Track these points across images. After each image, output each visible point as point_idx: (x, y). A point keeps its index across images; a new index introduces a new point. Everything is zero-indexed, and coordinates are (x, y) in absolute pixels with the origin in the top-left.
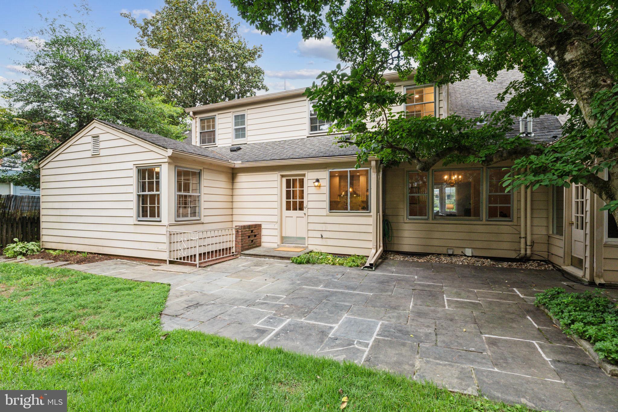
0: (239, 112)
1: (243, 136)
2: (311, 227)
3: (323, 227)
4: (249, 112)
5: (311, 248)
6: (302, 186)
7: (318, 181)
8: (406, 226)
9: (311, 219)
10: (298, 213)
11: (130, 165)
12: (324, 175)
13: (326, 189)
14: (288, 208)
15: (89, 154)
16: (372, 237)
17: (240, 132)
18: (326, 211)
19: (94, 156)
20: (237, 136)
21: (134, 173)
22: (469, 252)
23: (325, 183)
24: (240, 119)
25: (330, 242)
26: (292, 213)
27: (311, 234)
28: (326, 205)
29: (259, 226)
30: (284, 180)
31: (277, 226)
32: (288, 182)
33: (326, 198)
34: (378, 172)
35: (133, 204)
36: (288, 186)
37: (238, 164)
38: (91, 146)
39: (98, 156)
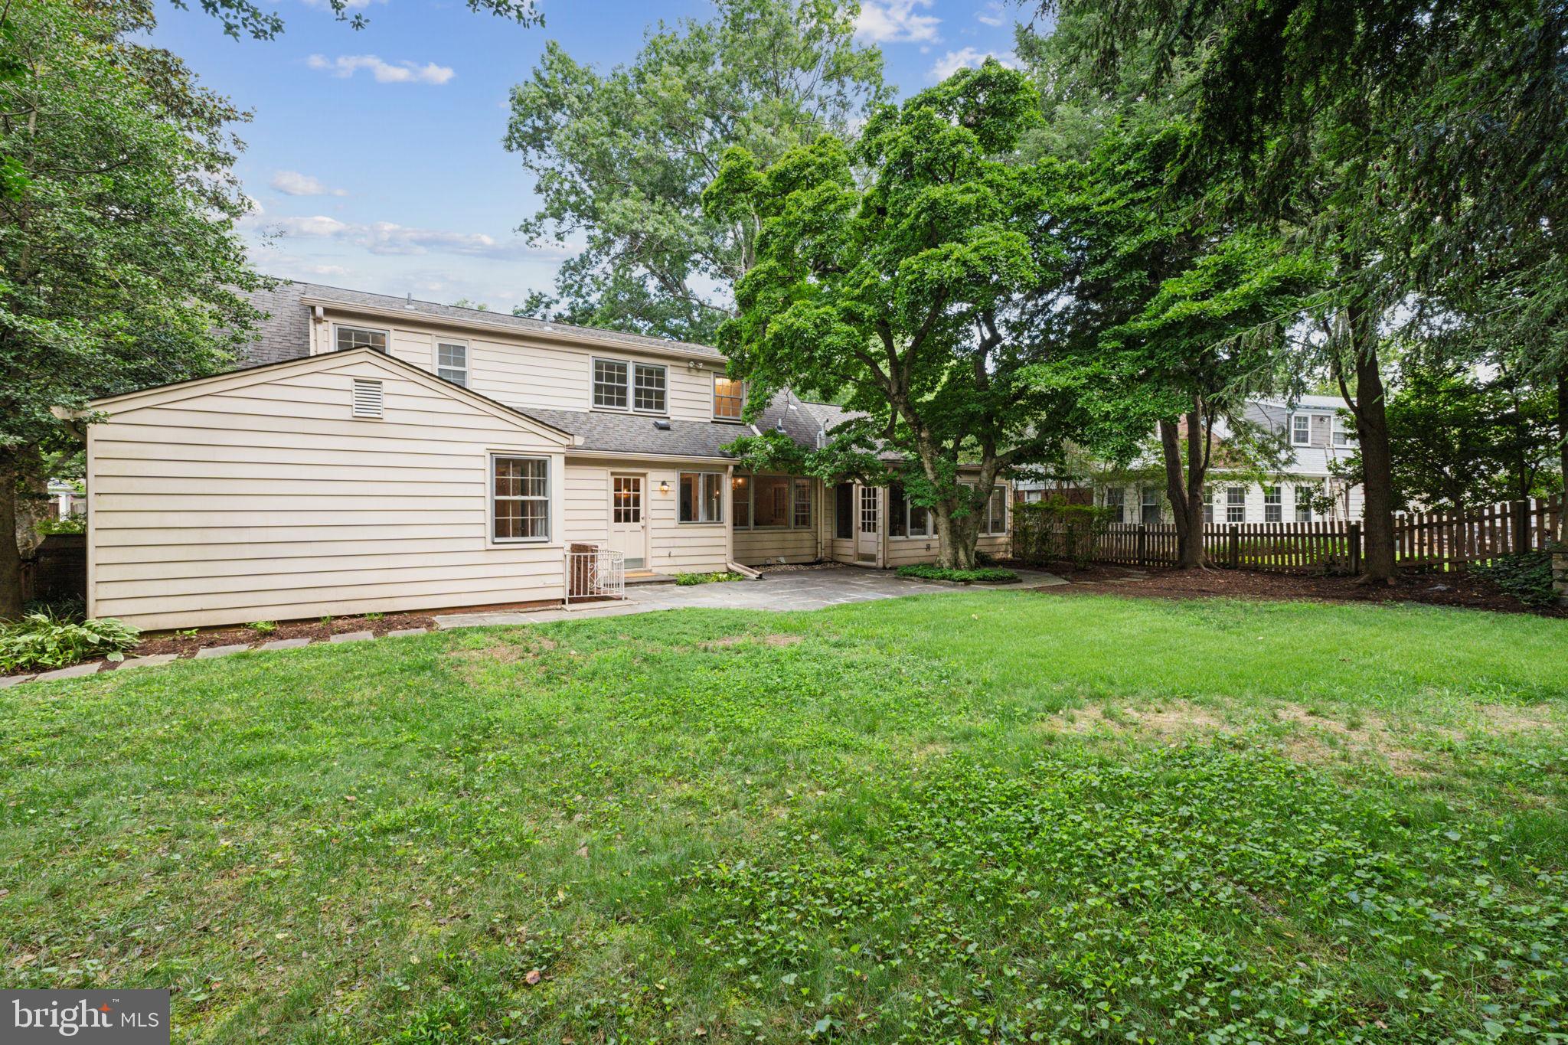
0: (453, 340)
2: (654, 543)
3: (672, 542)
4: (476, 344)
5: (655, 570)
6: (638, 488)
7: (664, 484)
9: (653, 533)
10: (632, 525)
12: (672, 477)
13: (674, 495)
14: (617, 519)
15: (347, 413)
16: (725, 551)
18: (675, 523)
21: (487, 466)
22: (783, 560)
23: (673, 486)
24: (453, 354)
25: (680, 561)
26: (623, 525)
27: (656, 552)
28: (675, 514)
30: (612, 479)
31: (606, 545)
32: (617, 482)
33: (676, 505)
36: (617, 489)
38: (348, 398)
39: (378, 421)
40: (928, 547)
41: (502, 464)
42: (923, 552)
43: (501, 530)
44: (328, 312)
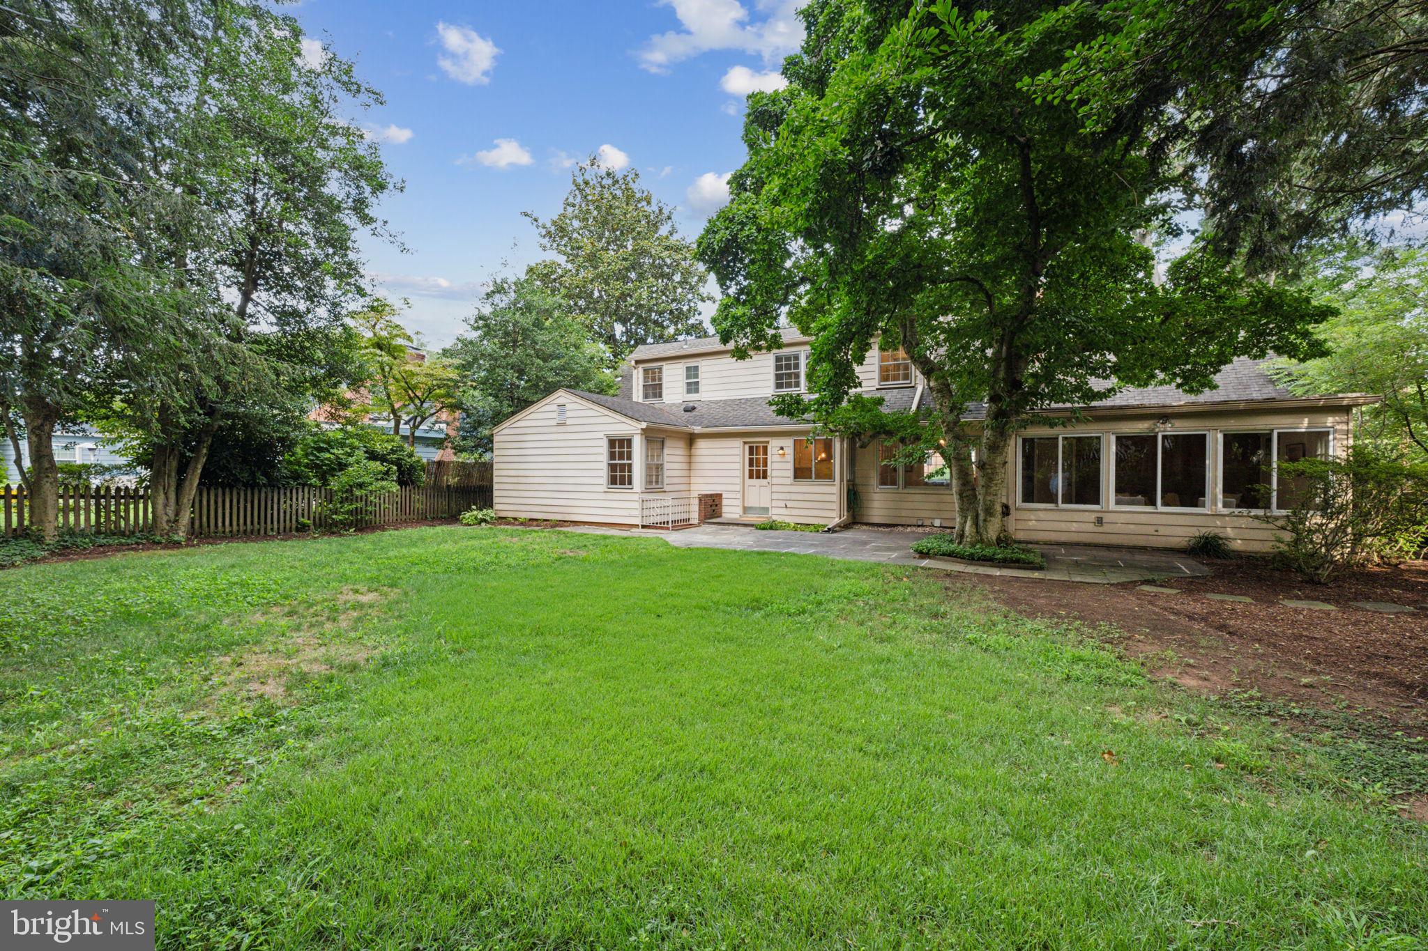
0: (692, 363)
1: (697, 391)
2: (775, 496)
3: (788, 496)
4: (705, 363)
5: (774, 518)
6: (765, 453)
7: (782, 448)
8: (876, 497)
9: (775, 488)
10: (762, 481)
11: (601, 435)
12: (788, 443)
13: (790, 457)
14: (751, 477)
15: (554, 422)
16: (836, 506)
17: (693, 387)
18: (790, 480)
19: (559, 424)
20: (689, 391)
21: (605, 443)
22: (937, 523)
23: (789, 451)
24: (692, 372)
25: (795, 512)
26: (755, 481)
27: (775, 503)
28: (791, 473)
29: (720, 495)
30: (747, 447)
31: (739, 496)
32: (751, 449)
33: (791, 466)
34: (842, 441)
35: (604, 473)
36: (751, 453)
37: (697, 429)
38: (554, 415)
39: (564, 424)
40: (1100, 521)
41: (612, 442)
42: (1091, 527)
43: (613, 481)
44: (637, 362)
